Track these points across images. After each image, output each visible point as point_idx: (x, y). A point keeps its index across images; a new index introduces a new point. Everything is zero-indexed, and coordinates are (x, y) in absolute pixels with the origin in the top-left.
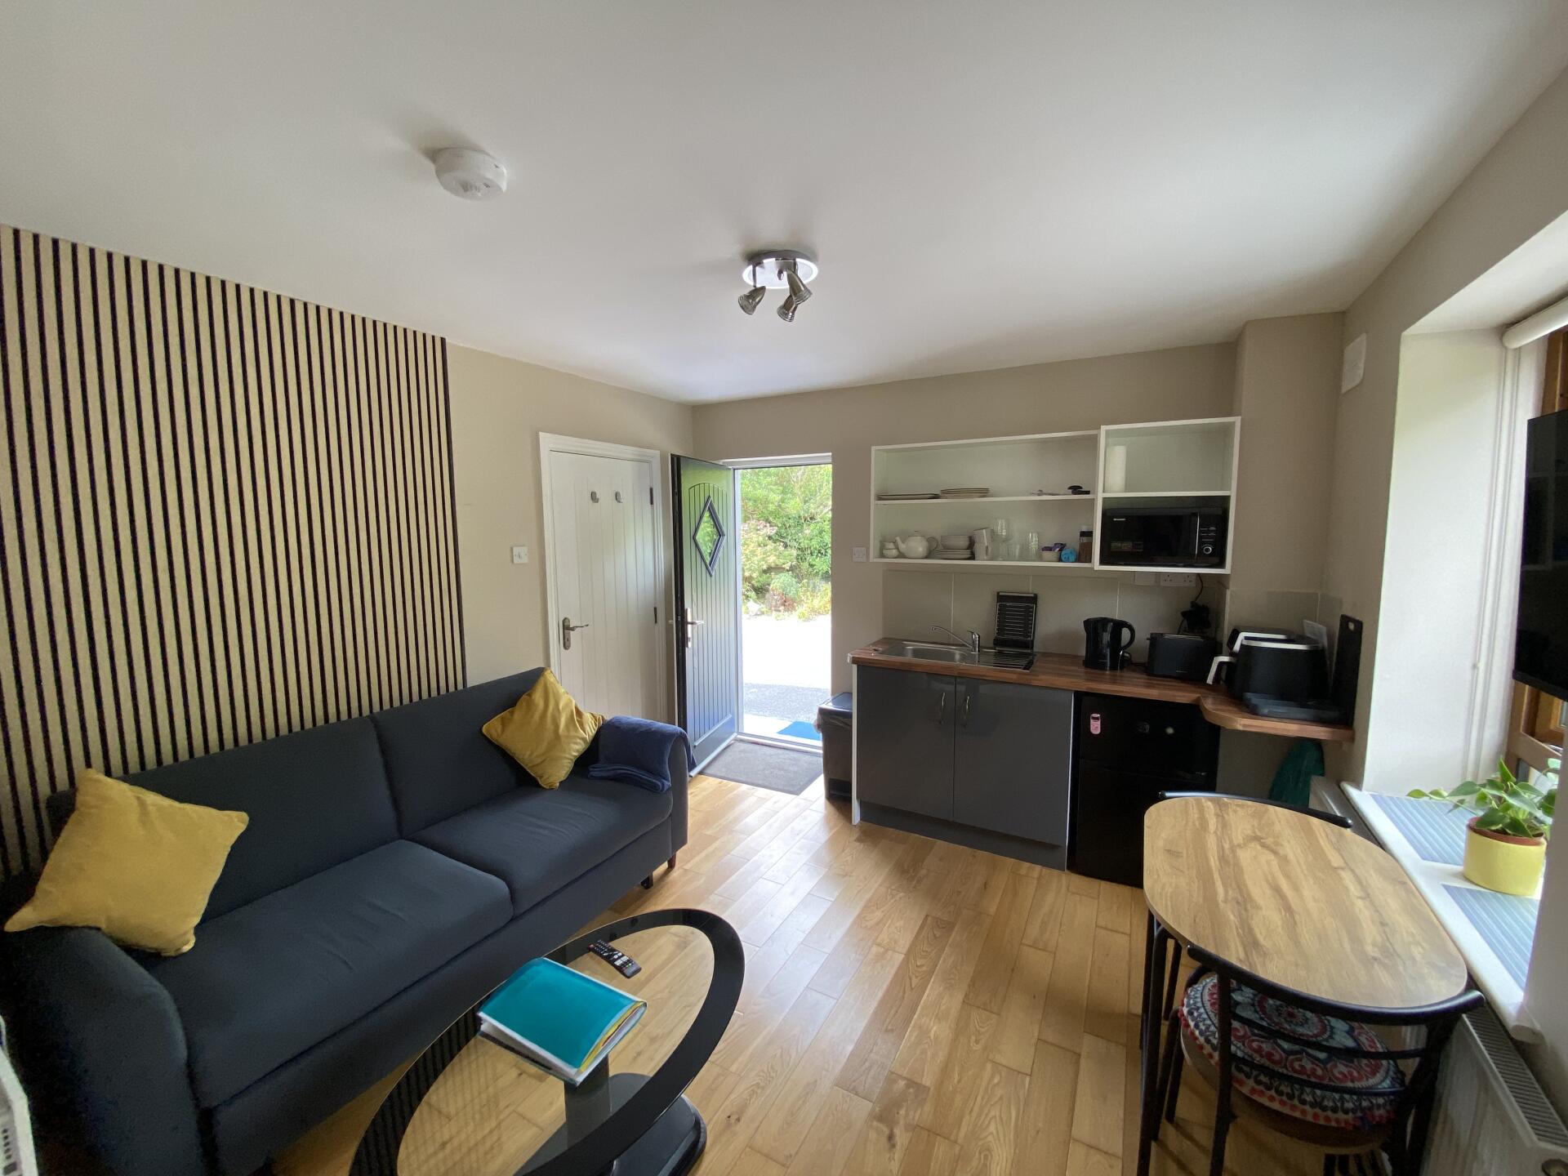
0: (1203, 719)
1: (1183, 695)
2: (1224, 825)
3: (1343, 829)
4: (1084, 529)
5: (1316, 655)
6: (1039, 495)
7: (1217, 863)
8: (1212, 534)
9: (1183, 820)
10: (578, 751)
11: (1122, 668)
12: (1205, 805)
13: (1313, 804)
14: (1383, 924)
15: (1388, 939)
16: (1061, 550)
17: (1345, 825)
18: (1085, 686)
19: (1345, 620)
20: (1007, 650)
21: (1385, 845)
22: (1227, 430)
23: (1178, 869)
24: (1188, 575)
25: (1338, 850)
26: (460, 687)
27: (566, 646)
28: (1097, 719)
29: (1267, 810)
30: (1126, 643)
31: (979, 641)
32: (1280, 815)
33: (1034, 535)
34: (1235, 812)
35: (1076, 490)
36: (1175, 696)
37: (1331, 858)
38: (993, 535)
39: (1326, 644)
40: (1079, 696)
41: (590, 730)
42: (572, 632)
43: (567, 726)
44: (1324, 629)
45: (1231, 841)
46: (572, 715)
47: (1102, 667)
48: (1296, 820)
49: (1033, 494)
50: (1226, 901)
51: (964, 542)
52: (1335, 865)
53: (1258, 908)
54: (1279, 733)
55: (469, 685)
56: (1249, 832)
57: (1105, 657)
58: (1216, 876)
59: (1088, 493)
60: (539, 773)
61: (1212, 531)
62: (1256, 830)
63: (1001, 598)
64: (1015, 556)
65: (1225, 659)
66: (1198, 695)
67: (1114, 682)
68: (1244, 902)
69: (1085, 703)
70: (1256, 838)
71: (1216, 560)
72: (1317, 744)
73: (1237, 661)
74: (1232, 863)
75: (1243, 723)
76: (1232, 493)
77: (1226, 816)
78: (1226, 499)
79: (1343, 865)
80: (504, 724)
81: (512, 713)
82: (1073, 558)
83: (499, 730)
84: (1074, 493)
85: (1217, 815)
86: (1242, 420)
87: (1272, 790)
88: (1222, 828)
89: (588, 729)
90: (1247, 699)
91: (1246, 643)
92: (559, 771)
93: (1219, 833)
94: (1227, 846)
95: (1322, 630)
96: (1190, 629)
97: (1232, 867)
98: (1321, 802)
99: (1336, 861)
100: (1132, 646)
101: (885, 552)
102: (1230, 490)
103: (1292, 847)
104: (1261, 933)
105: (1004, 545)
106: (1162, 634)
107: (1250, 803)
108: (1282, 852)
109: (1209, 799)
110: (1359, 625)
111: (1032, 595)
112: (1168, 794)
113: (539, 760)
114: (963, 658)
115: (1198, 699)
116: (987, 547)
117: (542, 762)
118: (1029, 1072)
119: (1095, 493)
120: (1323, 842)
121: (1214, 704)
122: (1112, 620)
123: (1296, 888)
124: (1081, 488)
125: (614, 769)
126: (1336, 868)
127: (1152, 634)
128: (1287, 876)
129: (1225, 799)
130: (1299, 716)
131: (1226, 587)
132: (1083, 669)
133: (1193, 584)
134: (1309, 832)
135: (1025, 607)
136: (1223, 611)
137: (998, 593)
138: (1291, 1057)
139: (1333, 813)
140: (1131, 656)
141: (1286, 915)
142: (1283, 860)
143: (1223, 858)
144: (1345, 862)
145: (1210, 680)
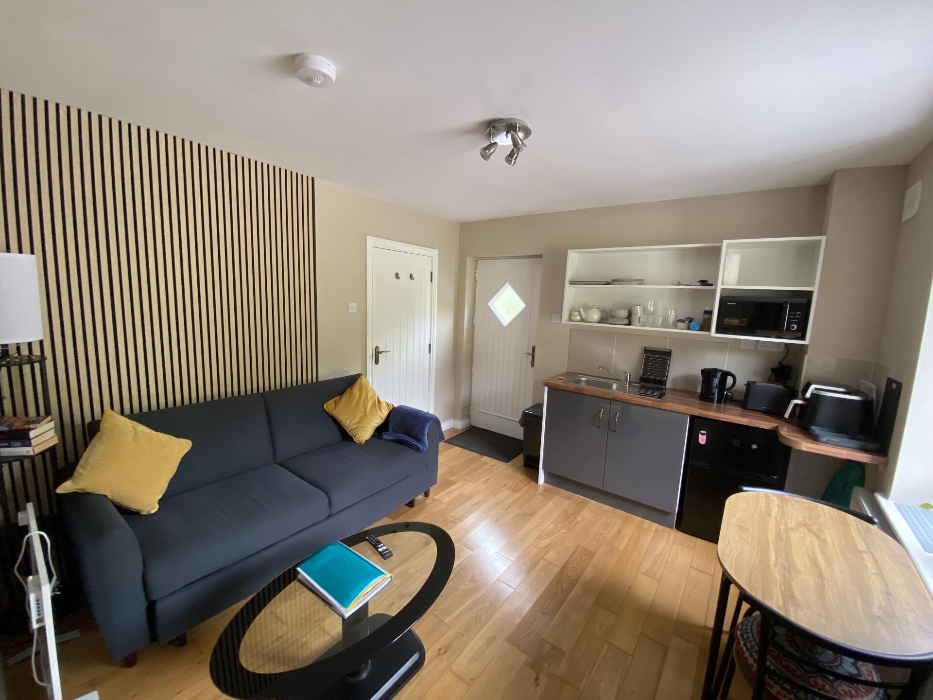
0: (779, 441)
1: (766, 424)
2: (783, 514)
3: (870, 525)
4: (707, 309)
5: (866, 405)
6: (678, 285)
7: (774, 538)
8: (798, 316)
9: (753, 507)
10: (376, 423)
11: (725, 402)
12: (771, 498)
13: (853, 507)
14: (888, 594)
15: (891, 605)
16: (690, 322)
17: (873, 523)
18: (697, 412)
19: (890, 381)
20: (648, 385)
21: (900, 541)
22: (815, 246)
23: (744, 539)
24: (779, 344)
25: (864, 539)
26: (314, 380)
27: (377, 362)
28: (704, 434)
29: (817, 507)
30: (730, 386)
31: (630, 378)
32: (826, 512)
33: (672, 311)
34: (793, 505)
35: (703, 283)
36: (759, 424)
37: (858, 544)
38: (645, 310)
39: (874, 397)
40: (693, 418)
41: (385, 413)
42: (380, 354)
43: (371, 408)
44: (874, 386)
45: (786, 524)
46: (375, 402)
47: (712, 401)
48: (837, 515)
49: (673, 284)
50: (775, 566)
51: (624, 313)
52: (860, 549)
53: (799, 573)
54: (831, 455)
55: (320, 380)
56: (801, 520)
57: (713, 394)
58: (772, 547)
59: (711, 285)
60: (354, 434)
61: (798, 315)
62: (806, 520)
63: (647, 351)
64: (658, 324)
65: (799, 402)
66: (776, 425)
67: (718, 410)
68: (789, 567)
69: (697, 423)
70: (805, 525)
71: (799, 334)
72: (861, 465)
73: (807, 403)
74: (784, 539)
75: (806, 446)
76: (815, 289)
77: (785, 507)
78: (810, 293)
79: (866, 550)
80: (336, 403)
81: (341, 398)
82: (697, 328)
83: (333, 408)
84: (701, 285)
85: (779, 506)
86: (827, 240)
87: (825, 493)
88: (782, 515)
89: (383, 411)
90: (812, 430)
91: (815, 392)
92: (365, 434)
93: (778, 519)
94: (783, 528)
95: (874, 388)
96: (777, 381)
97: (784, 542)
98: (859, 505)
99: (862, 546)
100: (734, 388)
101: (572, 318)
102: (813, 286)
103: (831, 535)
104: (798, 590)
105: (651, 316)
106: (755, 382)
107: (805, 501)
108: (823, 537)
109: (775, 495)
110: (900, 386)
111: (669, 351)
112: (745, 488)
113: (355, 426)
114: (618, 389)
115: (777, 427)
116: (640, 317)
117: (355, 428)
118: (632, 653)
119: (716, 285)
120: (854, 533)
121: (788, 431)
122: (720, 371)
123: (829, 563)
124: (707, 282)
125: (396, 436)
126: (860, 551)
127: (748, 382)
128: (824, 554)
129: (787, 496)
130: (851, 445)
131: (805, 353)
132: (698, 401)
133: (781, 350)
134: (846, 525)
135: (663, 358)
136: (802, 370)
137: (645, 348)
138: (808, 675)
139: (865, 514)
140: (732, 394)
141: (818, 581)
142: (823, 543)
143: (778, 536)
144: (868, 548)
145: (787, 415)
